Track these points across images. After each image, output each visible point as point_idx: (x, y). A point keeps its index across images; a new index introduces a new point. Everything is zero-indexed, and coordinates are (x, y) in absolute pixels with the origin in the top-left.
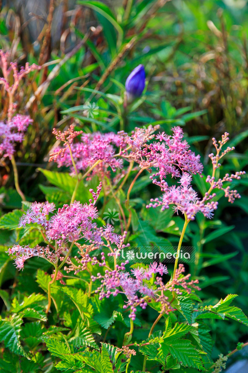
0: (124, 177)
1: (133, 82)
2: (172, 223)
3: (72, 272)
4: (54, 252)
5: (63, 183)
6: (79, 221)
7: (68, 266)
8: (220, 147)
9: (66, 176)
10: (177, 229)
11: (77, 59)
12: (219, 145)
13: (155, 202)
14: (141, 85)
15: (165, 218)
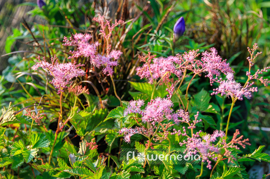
0: (180, 82)
1: (178, 27)
2: (210, 106)
3: (158, 141)
4: (147, 130)
5: (143, 89)
6: (163, 109)
7: (155, 137)
8: (253, 52)
9: (145, 85)
10: (214, 109)
11: (139, 22)
12: (252, 51)
13: (216, 91)
14: (183, 29)
15: (205, 104)
